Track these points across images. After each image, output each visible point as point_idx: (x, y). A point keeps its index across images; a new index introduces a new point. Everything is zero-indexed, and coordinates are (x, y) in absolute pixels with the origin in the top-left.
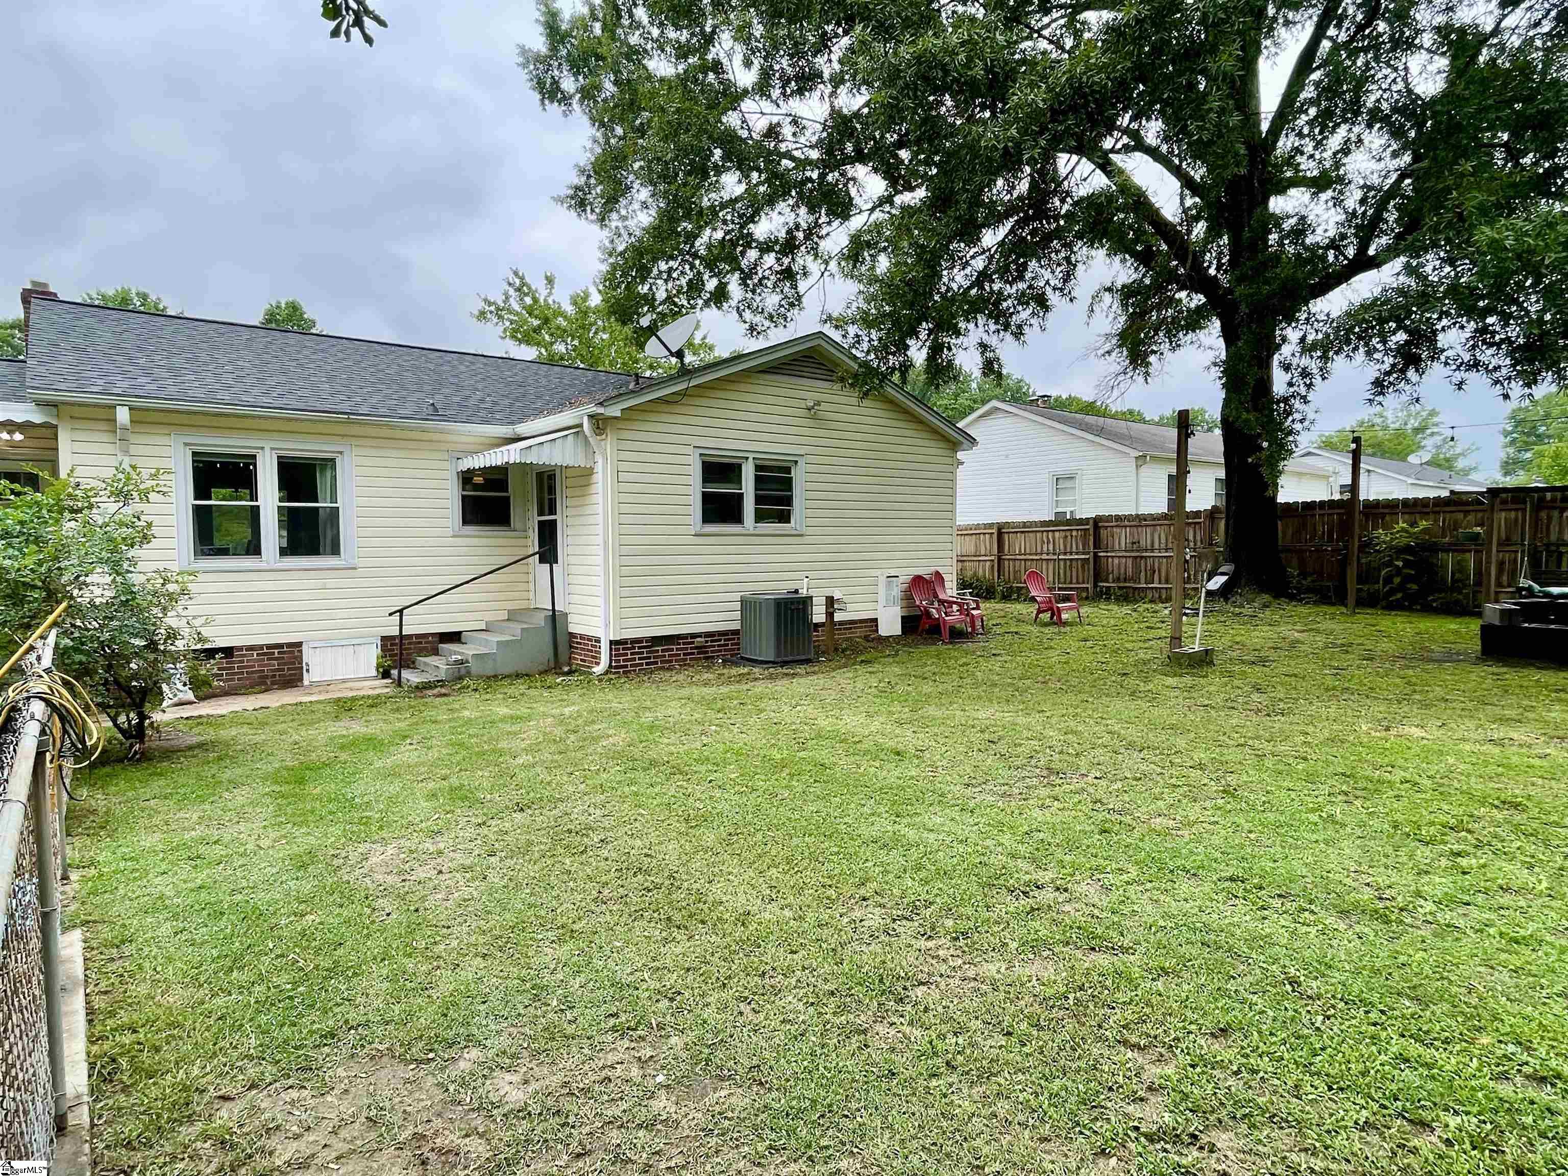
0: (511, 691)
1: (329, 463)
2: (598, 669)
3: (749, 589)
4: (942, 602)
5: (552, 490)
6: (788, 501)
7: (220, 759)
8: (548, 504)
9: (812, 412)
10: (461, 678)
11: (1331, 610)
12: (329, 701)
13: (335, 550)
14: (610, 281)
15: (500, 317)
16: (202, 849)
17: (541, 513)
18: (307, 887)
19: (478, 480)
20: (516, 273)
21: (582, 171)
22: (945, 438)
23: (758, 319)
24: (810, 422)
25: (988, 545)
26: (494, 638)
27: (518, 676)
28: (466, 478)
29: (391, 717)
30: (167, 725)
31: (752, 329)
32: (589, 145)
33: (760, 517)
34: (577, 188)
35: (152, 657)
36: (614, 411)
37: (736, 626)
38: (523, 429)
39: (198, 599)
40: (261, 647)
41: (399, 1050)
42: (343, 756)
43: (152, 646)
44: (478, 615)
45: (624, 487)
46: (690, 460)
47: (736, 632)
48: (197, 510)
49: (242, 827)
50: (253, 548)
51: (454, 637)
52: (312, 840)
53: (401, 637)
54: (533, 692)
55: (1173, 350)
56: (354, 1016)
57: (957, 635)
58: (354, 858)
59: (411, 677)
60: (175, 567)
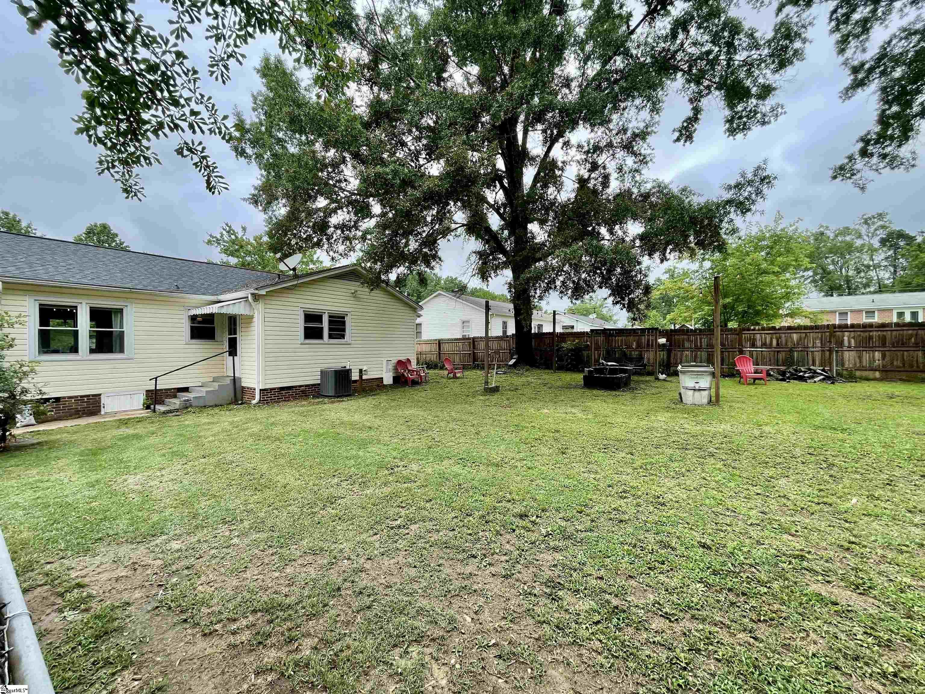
0: (212, 412)
1: (121, 311)
2: (254, 402)
3: (324, 366)
4: (409, 371)
5: (235, 324)
6: (344, 330)
7: (50, 448)
8: (233, 330)
9: (354, 295)
10: (187, 408)
11: (546, 371)
12: (115, 421)
13: (122, 350)
14: (270, 235)
15: (219, 244)
16: (38, 484)
17: (230, 334)
18: (94, 493)
19: (199, 319)
20: (227, 225)
21: (256, 188)
22: (411, 307)
23: (336, 255)
24: (352, 299)
25: (435, 348)
26: (204, 389)
27: (216, 406)
28: (193, 318)
29: (148, 426)
30: (19, 435)
31: (333, 259)
32: (259, 177)
33: (331, 337)
34: (254, 195)
35: (12, 401)
36: (263, 292)
37: (319, 382)
38: (221, 297)
39: (40, 375)
40: (77, 397)
41: (130, 540)
42: (120, 443)
43: (12, 396)
44: (197, 380)
45: (267, 324)
46: (299, 313)
47: (319, 384)
48: (41, 332)
49: (61, 474)
50: (74, 349)
51: (186, 390)
52: (98, 476)
53: (156, 390)
54: (223, 413)
55: (496, 276)
56: (111, 532)
57: (415, 383)
58: (119, 481)
59: (161, 408)
60: (26, 359)
